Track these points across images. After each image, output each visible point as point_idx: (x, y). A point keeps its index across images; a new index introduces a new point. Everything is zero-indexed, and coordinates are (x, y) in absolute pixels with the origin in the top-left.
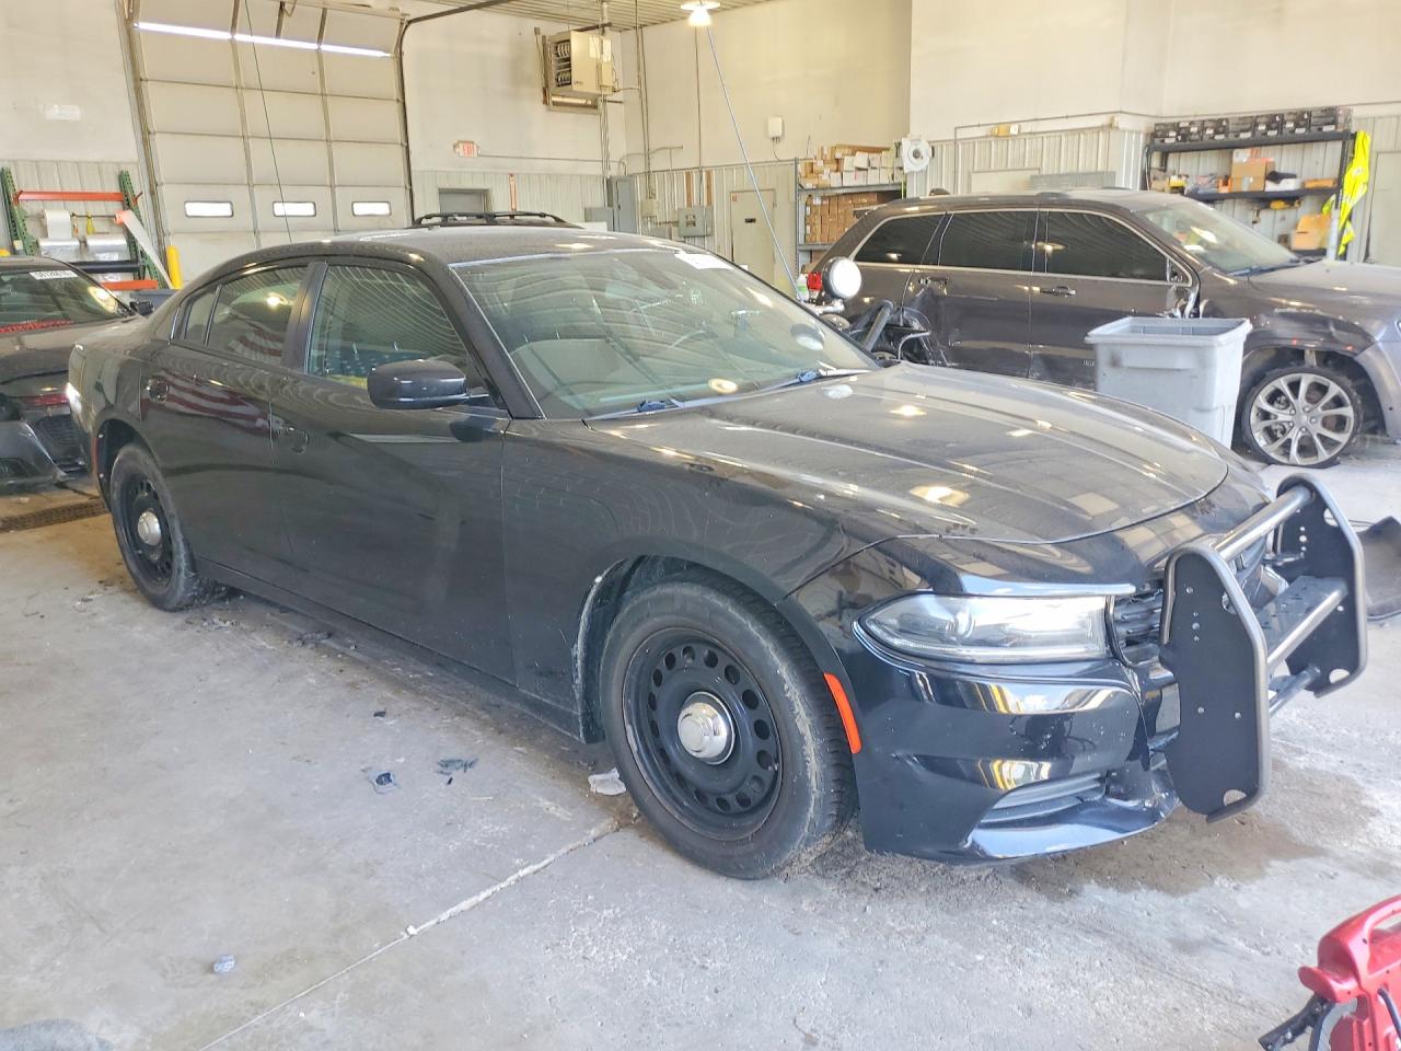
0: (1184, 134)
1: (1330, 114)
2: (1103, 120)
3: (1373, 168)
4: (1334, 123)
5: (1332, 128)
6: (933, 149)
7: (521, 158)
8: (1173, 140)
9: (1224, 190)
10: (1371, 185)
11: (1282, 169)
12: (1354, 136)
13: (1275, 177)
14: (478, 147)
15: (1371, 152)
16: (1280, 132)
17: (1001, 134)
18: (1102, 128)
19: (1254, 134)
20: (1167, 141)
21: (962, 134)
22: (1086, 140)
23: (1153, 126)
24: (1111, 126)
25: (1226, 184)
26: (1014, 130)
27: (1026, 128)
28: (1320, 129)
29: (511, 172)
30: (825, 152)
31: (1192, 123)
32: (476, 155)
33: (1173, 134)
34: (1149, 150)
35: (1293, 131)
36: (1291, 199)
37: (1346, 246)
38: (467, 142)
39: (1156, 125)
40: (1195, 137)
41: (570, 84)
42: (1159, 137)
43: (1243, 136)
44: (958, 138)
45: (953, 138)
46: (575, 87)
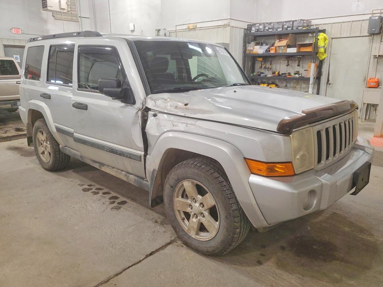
0: (258, 29)
2: (223, 23)
3: (330, 45)
9: (272, 52)
10: (330, 52)
12: (322, 31)
13: (290, 47)
14: (22, 30)
16: (292, 29)
17: (190, 28)
18: (224, 25)
19: (283, 29)
20: (252, 32)
21: (178, 28)
22: (218, 30)
24: (226, 25)
26: (194, 26)
27: (199, 25)
31: (260, 24)
32: (21, 33)
33: (254, 29)
34: (246, 36)
35: (297, 28)
38: (18, 28)
39: (248, 25)
40: (262, 30)
41: (46, 7)
42: (249, 30)
43: (279, 30)
44: (177, 29)
45: (175, 29)
46: (49, 8)
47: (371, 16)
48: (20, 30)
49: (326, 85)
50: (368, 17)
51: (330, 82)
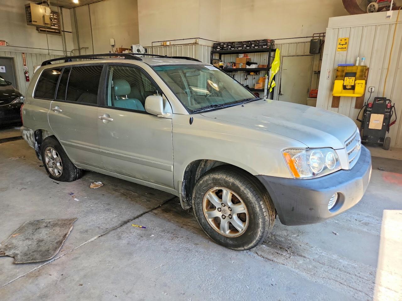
0: (222, 48)
1: (265, 41)
2: (193, 41)
3: (281, 62)
4: (266, 45)
5: (266, 46)
6: (146, 49)
7: (27, 48)
8: (219, 50)
9: (235, 68)
10: (281, 68)
11: (252, 61)
12: (275, 51)
13: (249, 63)
14: (7, 43)
15: (280, 56)
16: (250, 48)
17: (164, 45)
18: (194, 43)
19: (243, 48)
20: (217, 50)
21: (154, 44)
22: (189, 48)
23: (213, 44)
24: (196, 43)
25: (235, 66)
26: (168, 43)
27: (172, 43)
28: (262, 47)
29: (23, 52)
30: (118, 50)
31: (224, 43)
32: (6, 45)
33: (219, 47)
34: (212, 53)
35: (254, 47)
36: (256, 71)
37: (273, 89)
38: (3, 41)
40: (226, 49)
41: (31, 22)
42: (215, 48)
43: (239, 49)
44: (153, 46)
45: (151, 46)
46: (33, 23)
47: (312, 38)
48: (5, 43)
49: (278, 95)
50: (309, 39)
51: (282, 93)
